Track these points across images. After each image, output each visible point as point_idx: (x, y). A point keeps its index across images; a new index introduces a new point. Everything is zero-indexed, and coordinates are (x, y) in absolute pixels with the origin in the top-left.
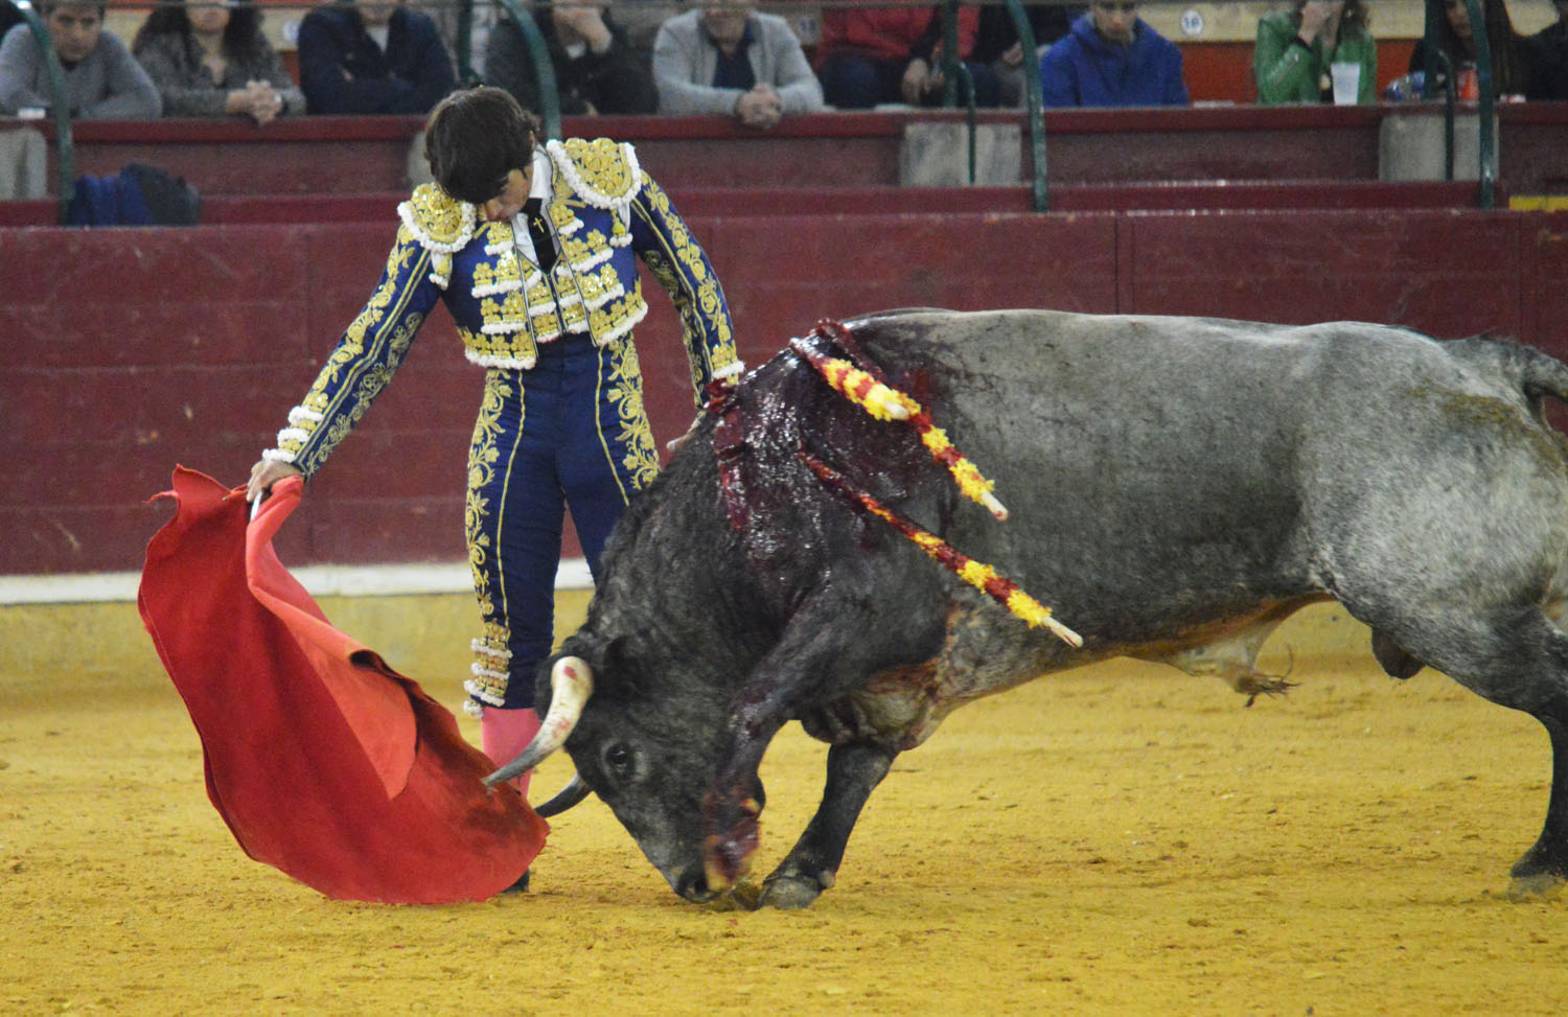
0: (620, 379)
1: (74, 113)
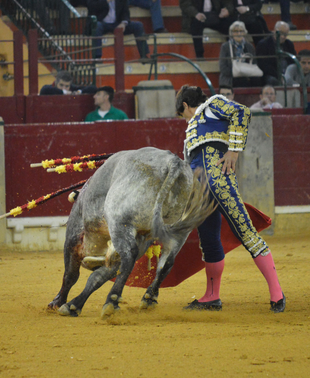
0: (210, 166)
1: (307, 85)
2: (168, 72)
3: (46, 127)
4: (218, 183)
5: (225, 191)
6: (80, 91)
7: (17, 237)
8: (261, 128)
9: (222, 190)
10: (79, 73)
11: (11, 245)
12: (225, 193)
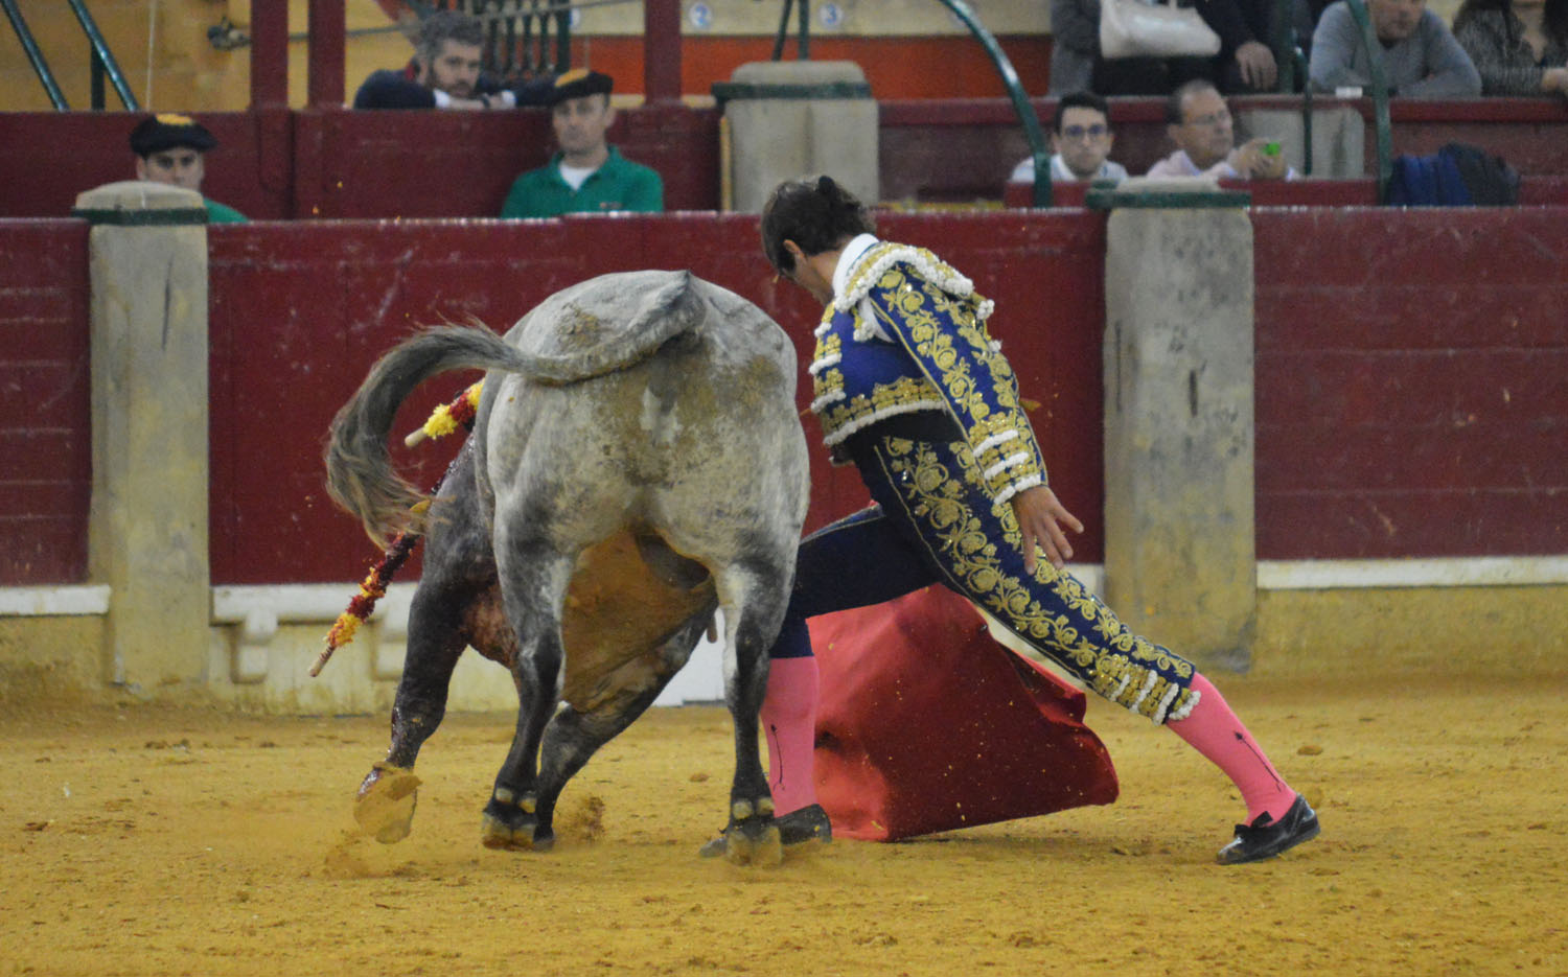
1: (1391, 92)
2: (851, 30)
3: (371, 236)
4: (955, 545)
5: (981, 566)
6: (508, 97)
7: (252, 661)
8: (1211, 254)
9: (972, 564)
10: (503, 28)
11: (227, 692)
12: (984, 572)
